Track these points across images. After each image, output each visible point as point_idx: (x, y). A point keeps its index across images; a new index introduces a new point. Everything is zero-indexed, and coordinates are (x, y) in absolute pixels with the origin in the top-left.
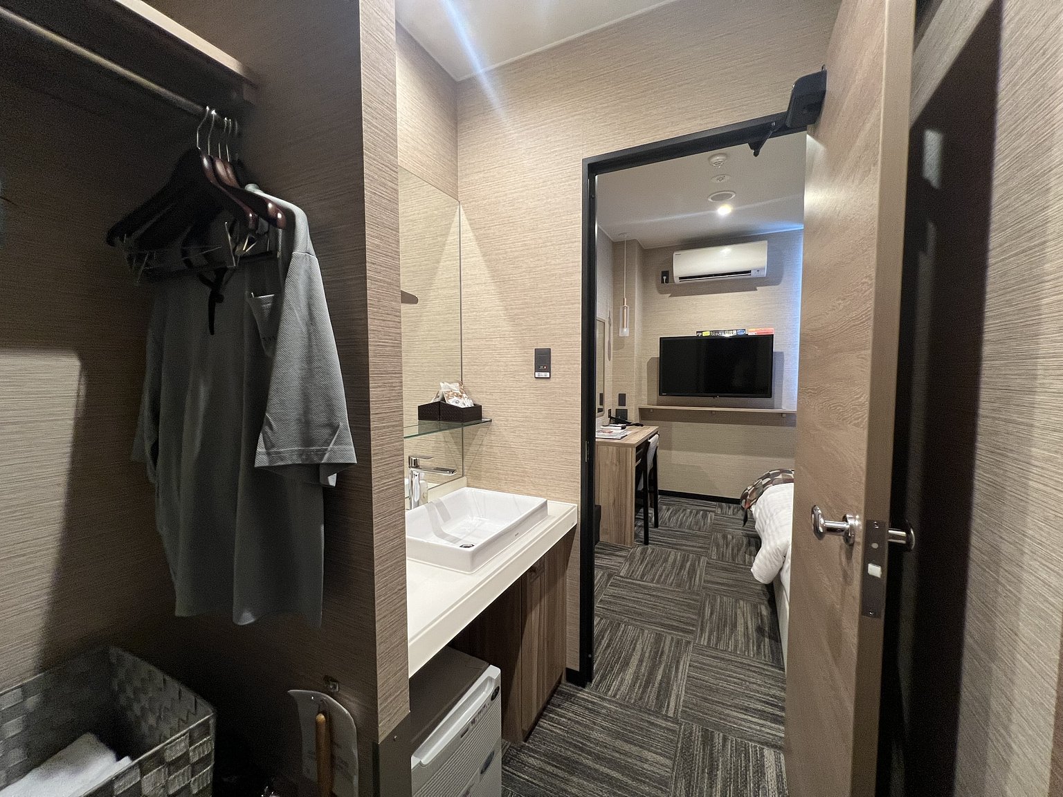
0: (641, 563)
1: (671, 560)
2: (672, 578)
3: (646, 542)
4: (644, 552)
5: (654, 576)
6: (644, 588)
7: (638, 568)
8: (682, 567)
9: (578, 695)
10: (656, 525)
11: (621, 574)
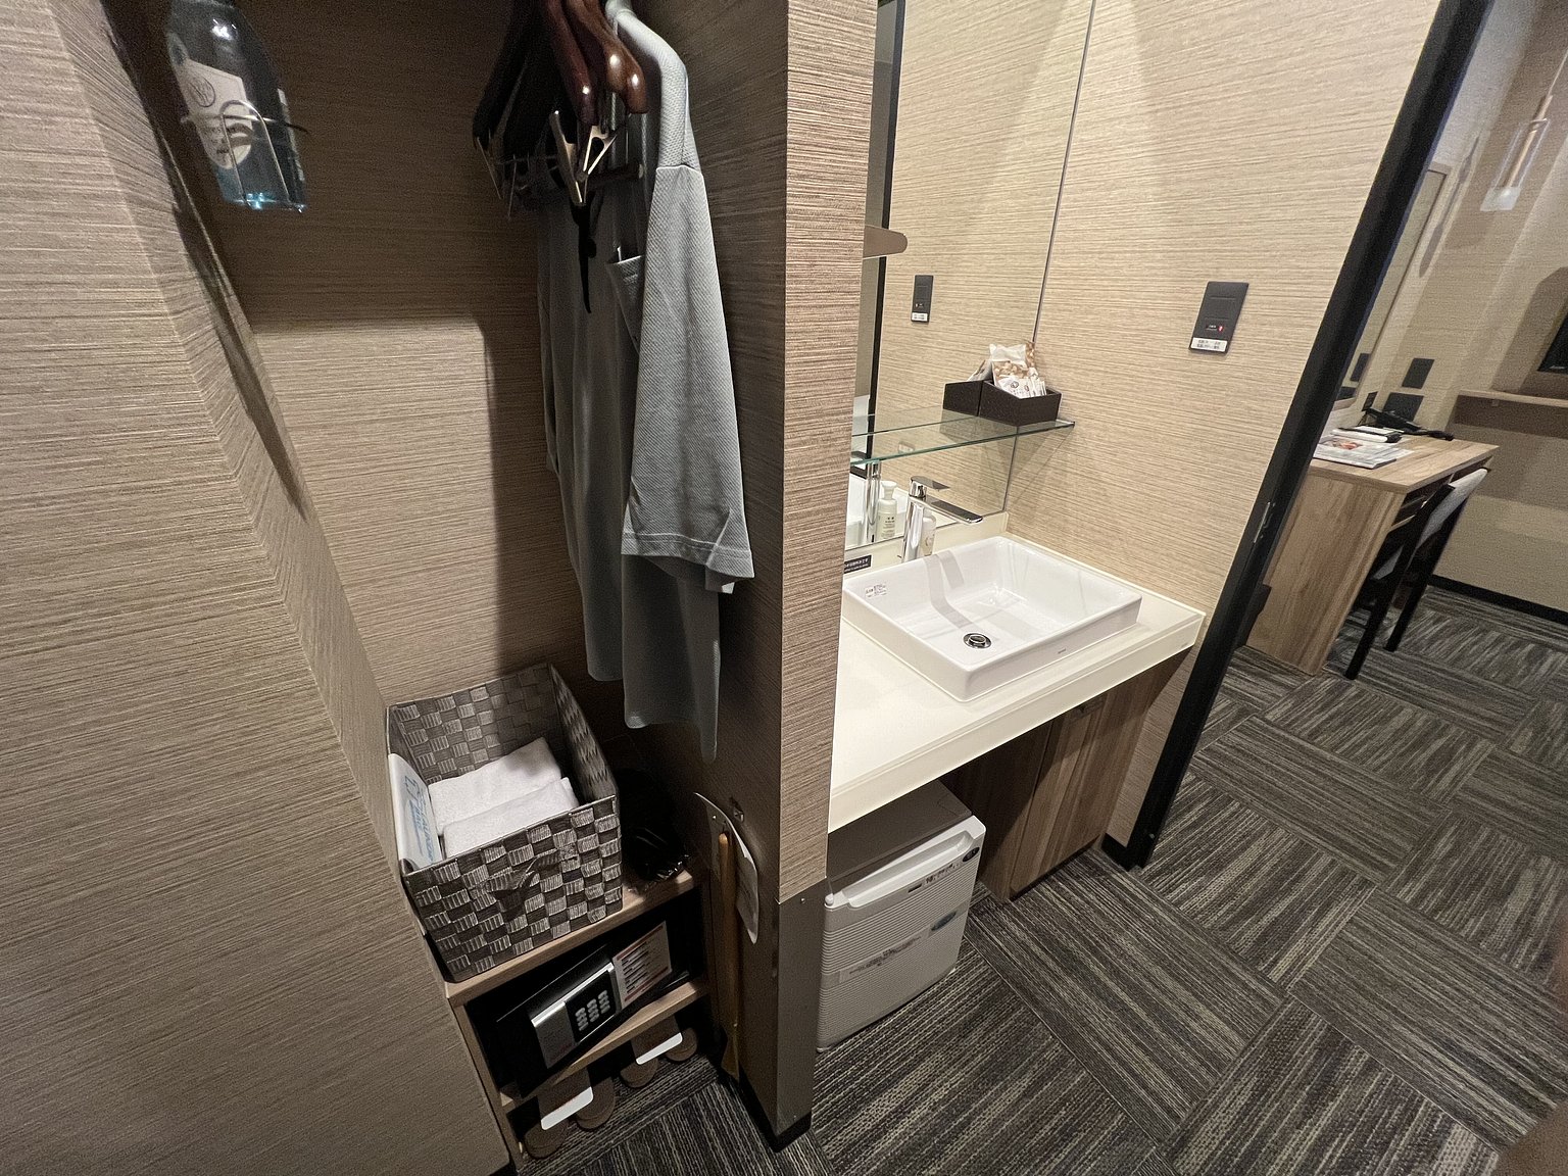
0: (1322, 709)
1: (1398, 722)
2: (1383, 758)
3: (1352, 673)
4: (1336, 692)
5: (1342, 742)
6: (1309, 757)
7: (1311, 717)
8: (1421, 743)
9: (1114, 876)
10: (1392, 645)
11: (1269, 717)
